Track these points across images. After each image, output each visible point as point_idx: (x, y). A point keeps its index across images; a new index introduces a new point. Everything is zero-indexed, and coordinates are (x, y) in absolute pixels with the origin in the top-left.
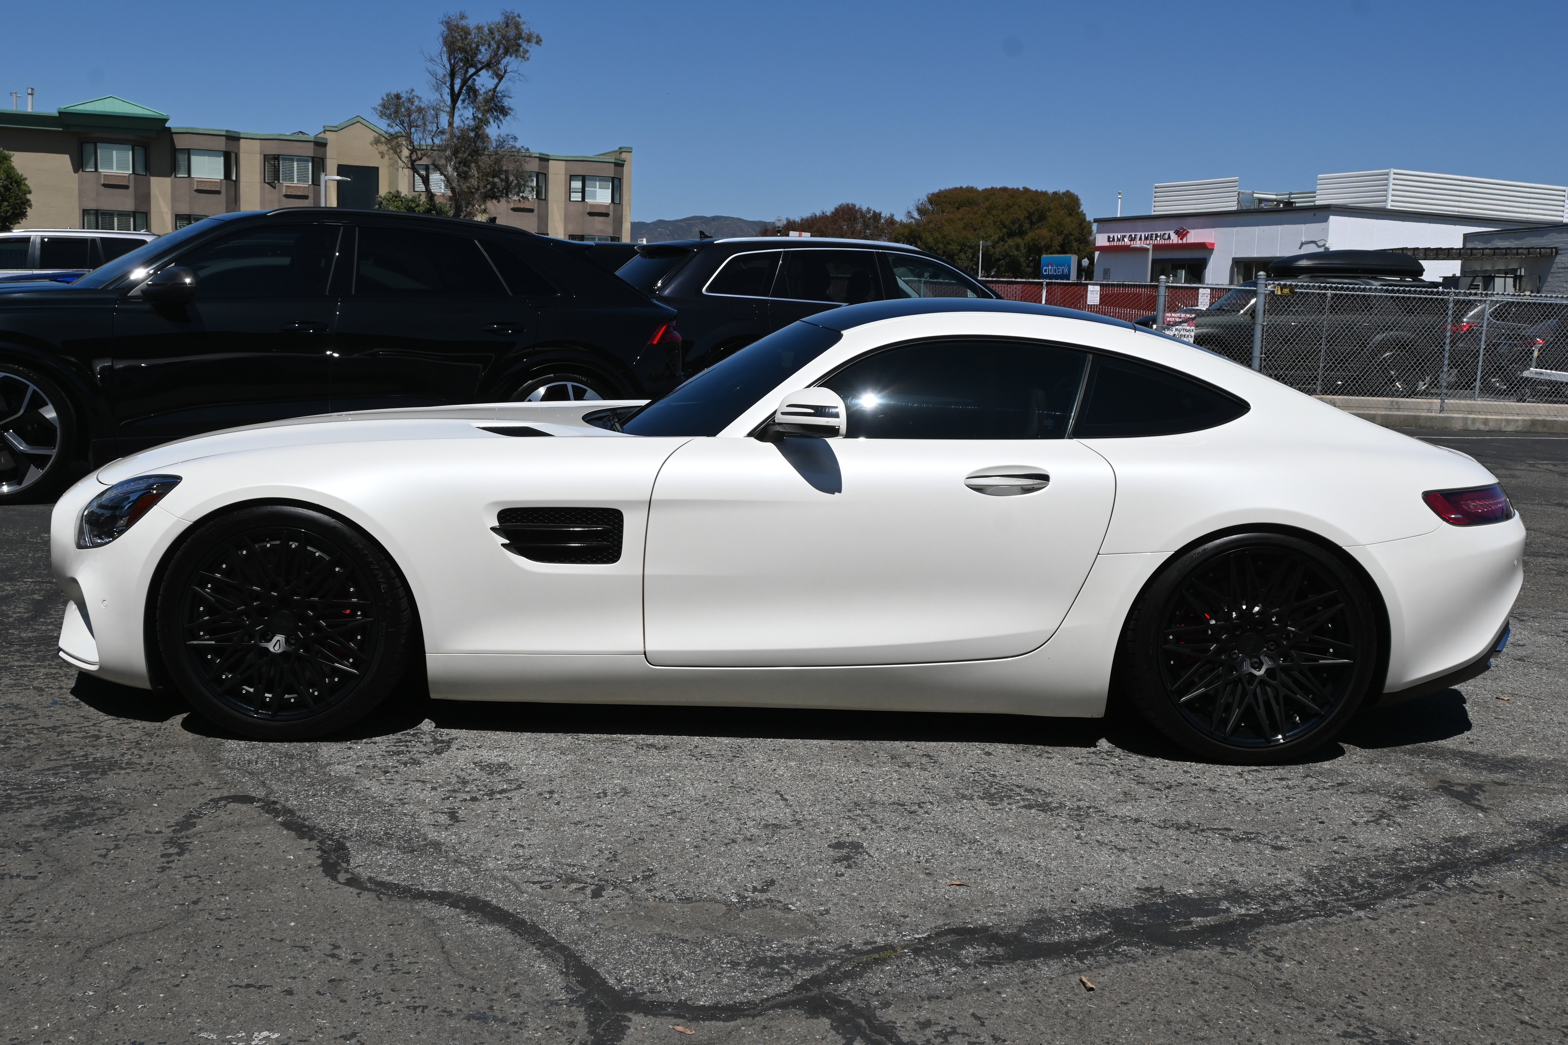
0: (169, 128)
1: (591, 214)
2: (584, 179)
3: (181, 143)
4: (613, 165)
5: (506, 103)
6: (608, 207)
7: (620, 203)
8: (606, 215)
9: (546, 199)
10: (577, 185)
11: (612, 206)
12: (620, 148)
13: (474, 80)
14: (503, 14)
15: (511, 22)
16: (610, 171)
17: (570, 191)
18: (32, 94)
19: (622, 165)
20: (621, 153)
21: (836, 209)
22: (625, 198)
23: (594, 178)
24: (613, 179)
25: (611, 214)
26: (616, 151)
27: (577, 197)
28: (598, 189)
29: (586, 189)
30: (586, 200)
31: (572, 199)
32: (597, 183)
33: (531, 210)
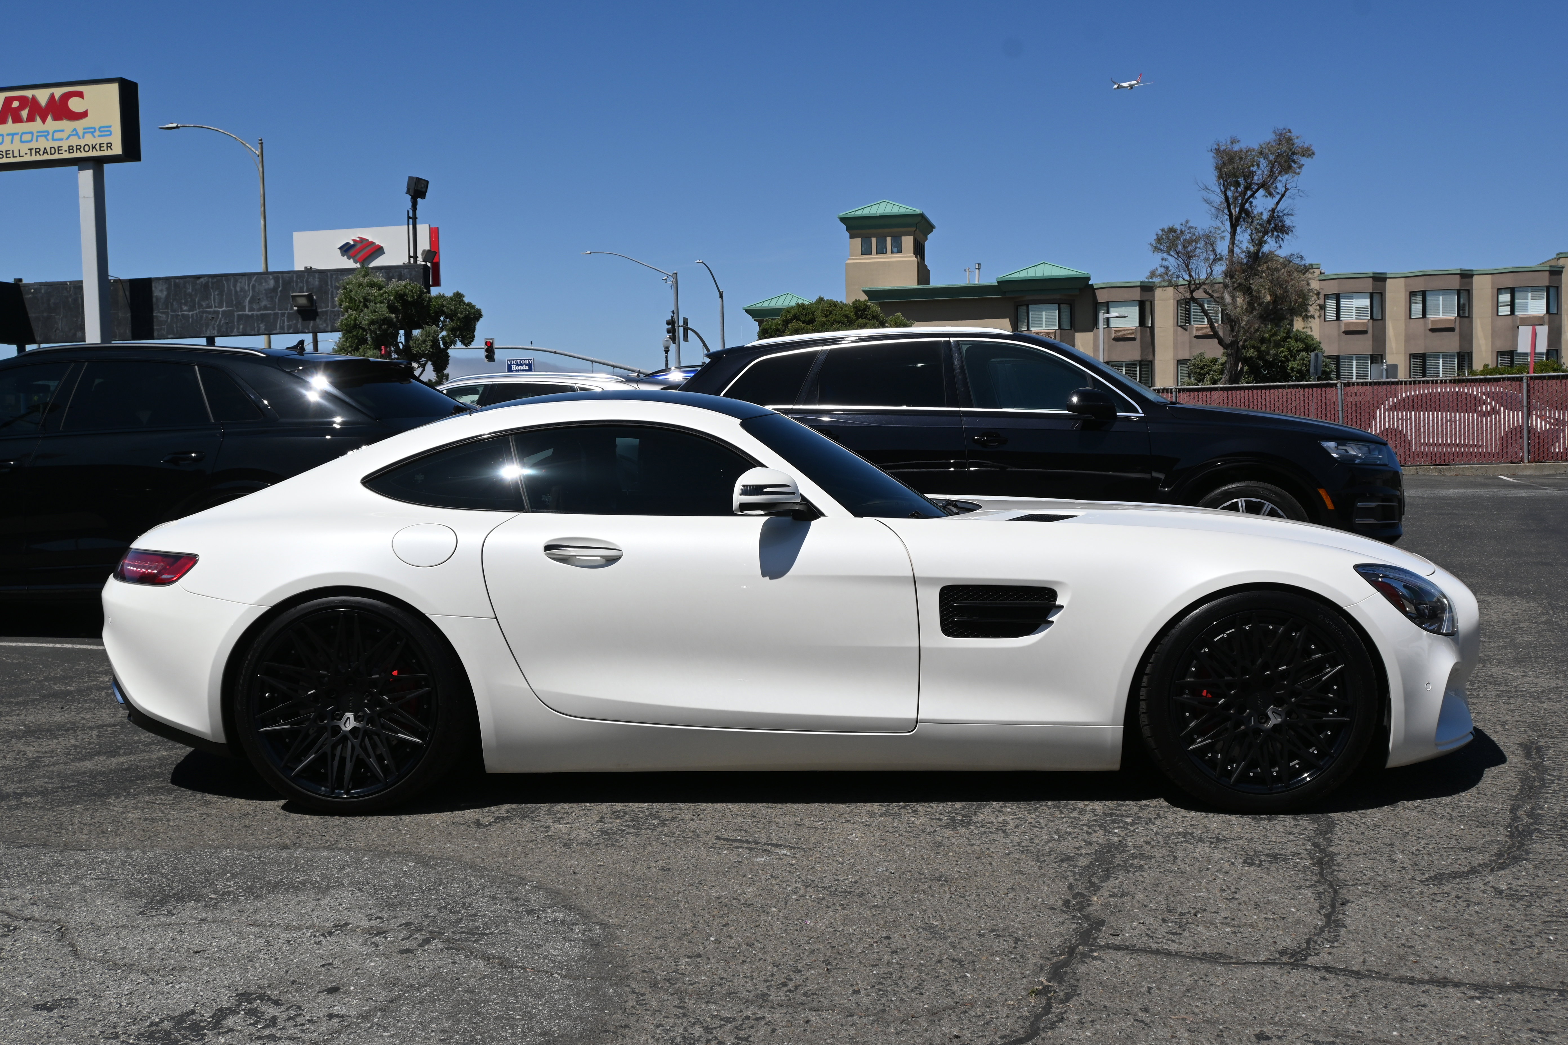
0: (1092, 285)
2: (1512, 291)
3: (1101, 297)
4: (1549, 274)
5: (1288, 221)
6: (1541, 316)
7: (1558, 311)
9: (1470, 317)
10: (1505, 298)
11: (1547, 315)
12: (1558, 254)
13: (1251, 202)
14: (1275, 132)
15: (1284, 139)
16: (1545, 280)
17: (1497, 305)
18: (979, 269)
19: (1560, 273)
20: (1559, 259)
23: (1525, 289)
24: (1548, 289)
27: (1505, 311)
28: (1529, 300)
29: (1516, 301)
30: (1516, 313)
31: (1500, 314)
32: (1530, 295)
33: (1452, 330)
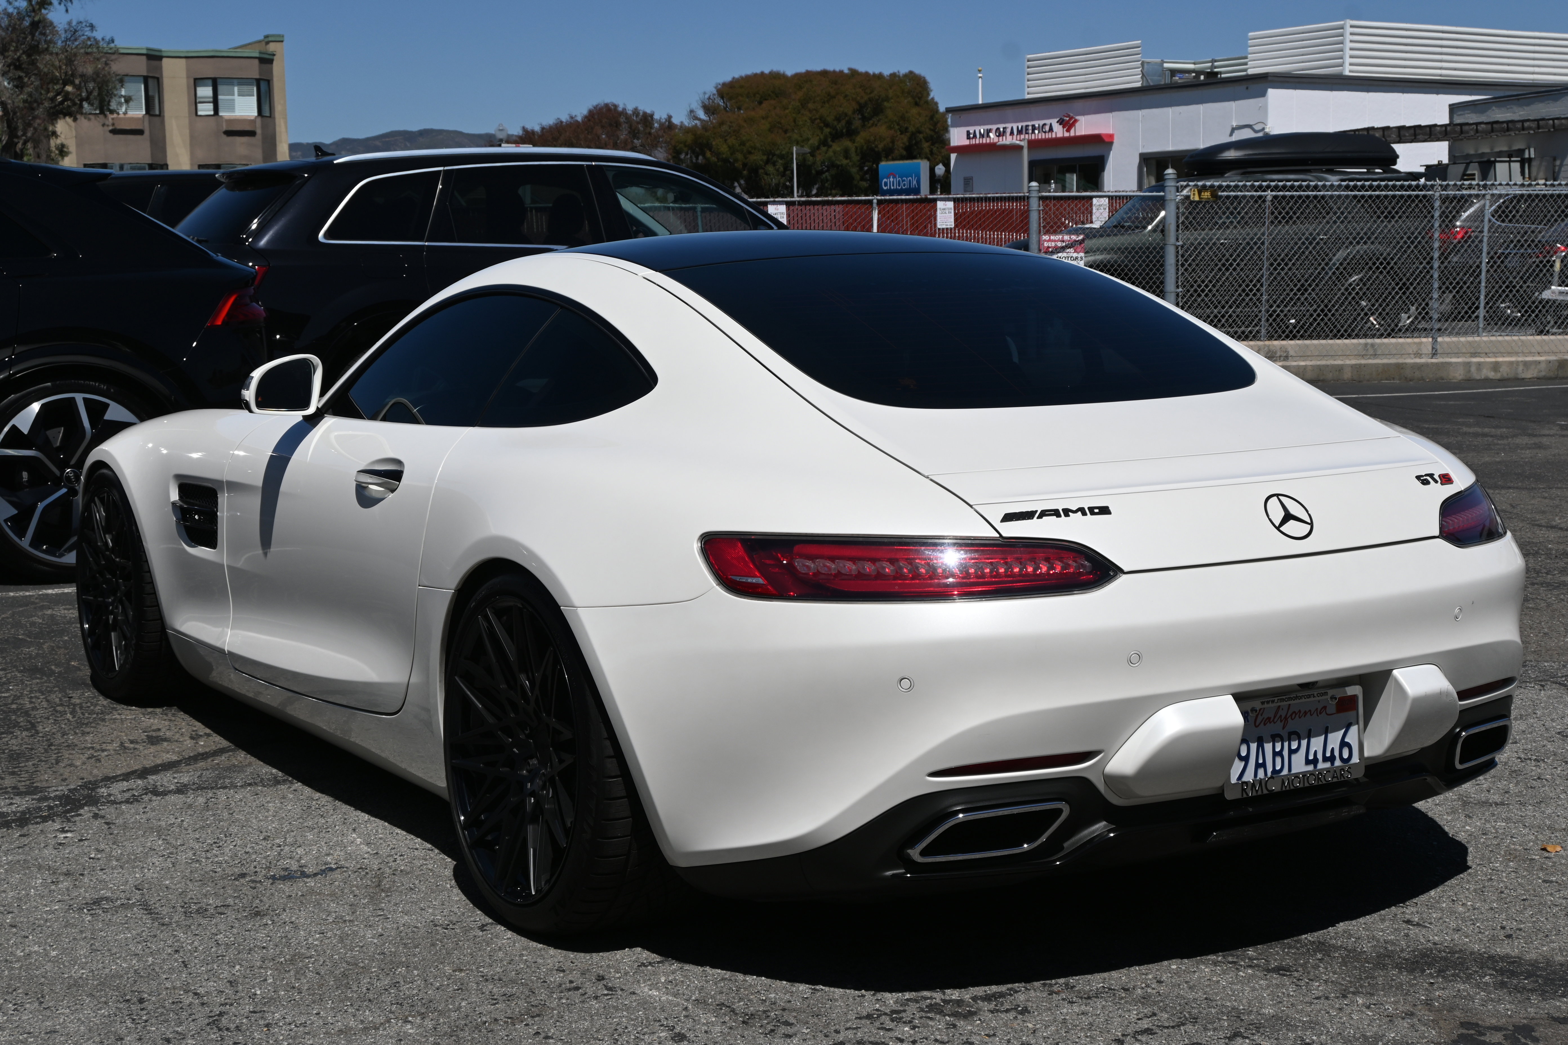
1: (229, 133)
2: (215, 83)
4: (256, 62)
6: (253, 122)
7: (271, 116)
8: (252, 134)
9: (161, 115)
10: (205, 92)
11: (259, 120)
12: (266, 37)
16: (253, 70)
17: (195, 101)
19: (270, 61)
20: (267, 43)
21: (590, 112)
22: (278, 108)
23: (230, 81)
24: (258, 82)
25: (259, 131)
26: (260, 42)
27: (206, 109)
28: (236, 97)
29: (220, 97)
30: (221, 114)
31: (200, 113)
32: (236, 89)
33: (140, 132)
